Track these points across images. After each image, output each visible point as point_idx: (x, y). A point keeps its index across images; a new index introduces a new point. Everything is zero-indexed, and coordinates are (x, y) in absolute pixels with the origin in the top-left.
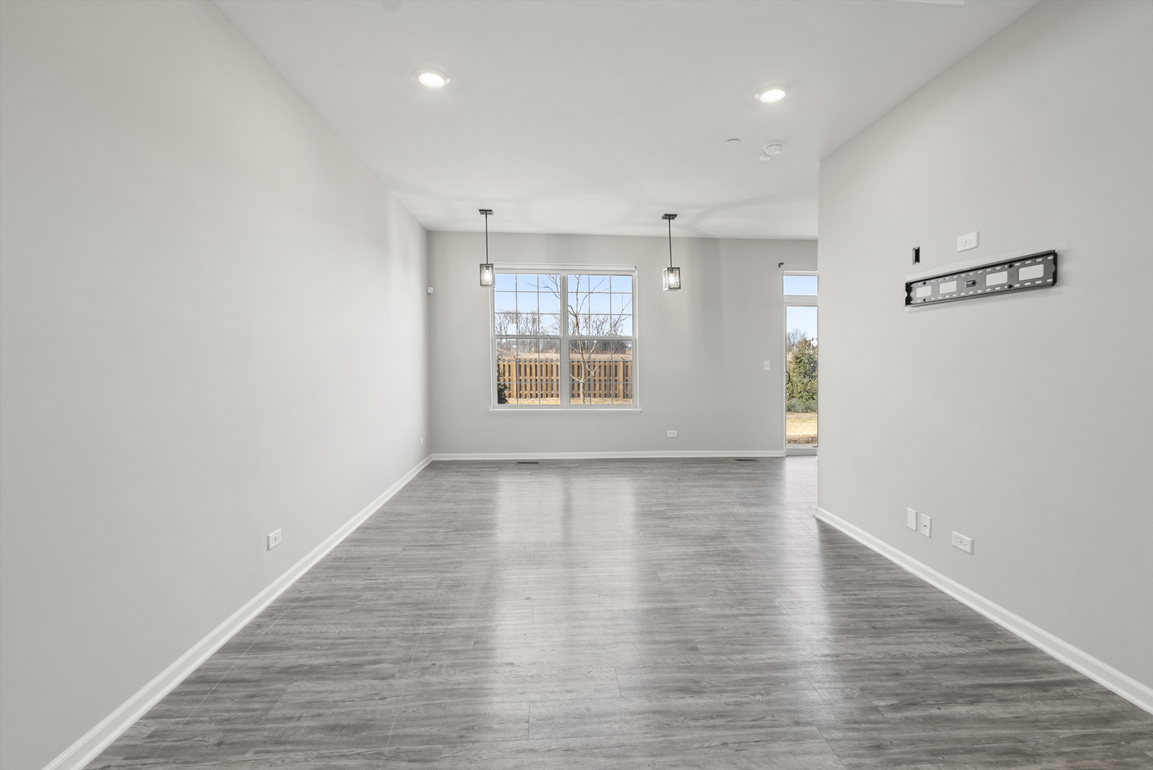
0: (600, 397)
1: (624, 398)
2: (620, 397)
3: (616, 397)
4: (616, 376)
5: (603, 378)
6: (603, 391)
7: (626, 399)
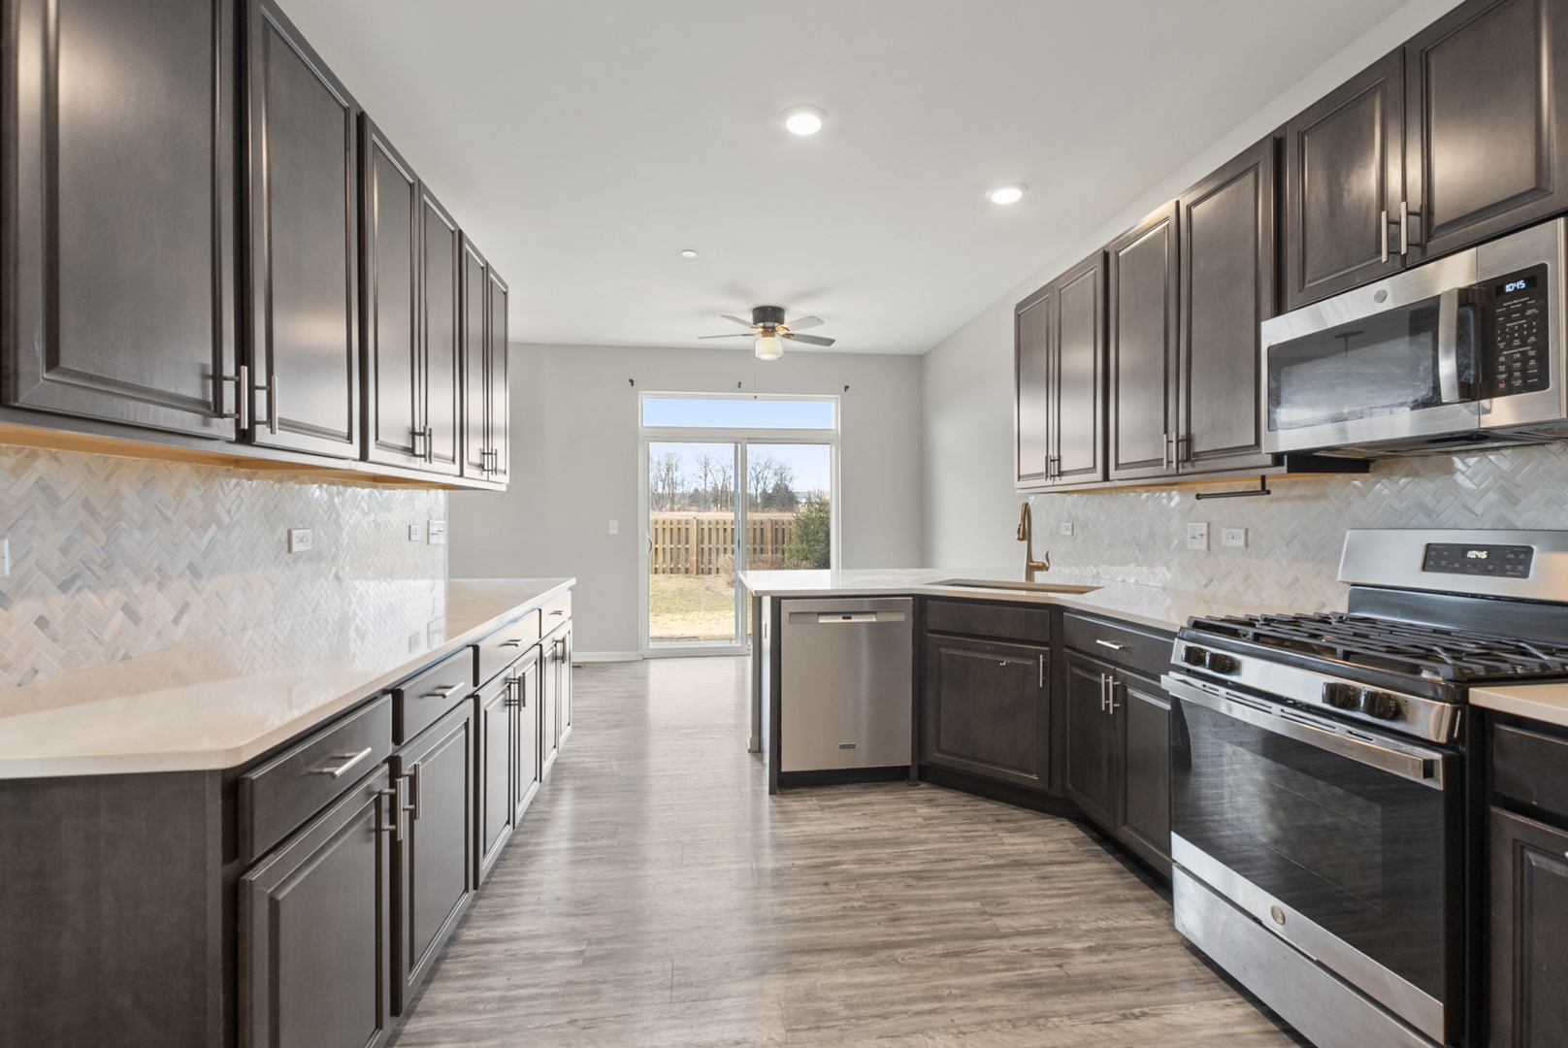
0: (664, 572)
1: (697, 574)
2: (692, 573)
3: (687, 572)
4: (687, 543)
5: (668, 546)
6: (668, 565)
7: (700, 576)
